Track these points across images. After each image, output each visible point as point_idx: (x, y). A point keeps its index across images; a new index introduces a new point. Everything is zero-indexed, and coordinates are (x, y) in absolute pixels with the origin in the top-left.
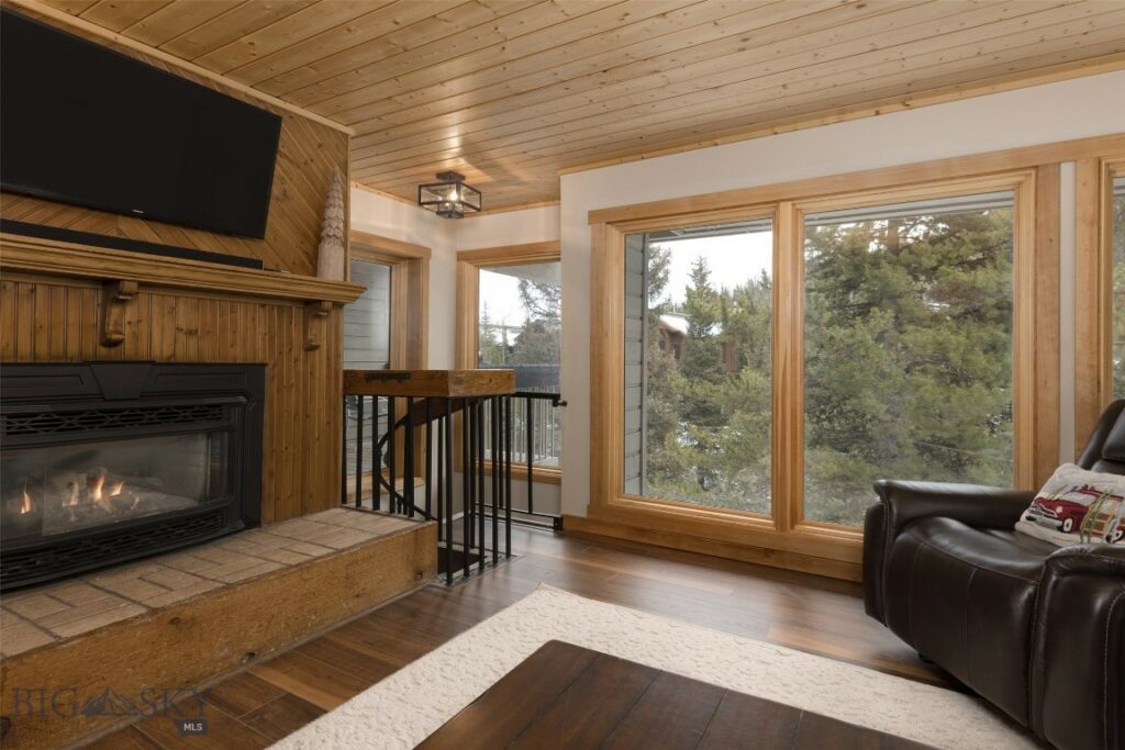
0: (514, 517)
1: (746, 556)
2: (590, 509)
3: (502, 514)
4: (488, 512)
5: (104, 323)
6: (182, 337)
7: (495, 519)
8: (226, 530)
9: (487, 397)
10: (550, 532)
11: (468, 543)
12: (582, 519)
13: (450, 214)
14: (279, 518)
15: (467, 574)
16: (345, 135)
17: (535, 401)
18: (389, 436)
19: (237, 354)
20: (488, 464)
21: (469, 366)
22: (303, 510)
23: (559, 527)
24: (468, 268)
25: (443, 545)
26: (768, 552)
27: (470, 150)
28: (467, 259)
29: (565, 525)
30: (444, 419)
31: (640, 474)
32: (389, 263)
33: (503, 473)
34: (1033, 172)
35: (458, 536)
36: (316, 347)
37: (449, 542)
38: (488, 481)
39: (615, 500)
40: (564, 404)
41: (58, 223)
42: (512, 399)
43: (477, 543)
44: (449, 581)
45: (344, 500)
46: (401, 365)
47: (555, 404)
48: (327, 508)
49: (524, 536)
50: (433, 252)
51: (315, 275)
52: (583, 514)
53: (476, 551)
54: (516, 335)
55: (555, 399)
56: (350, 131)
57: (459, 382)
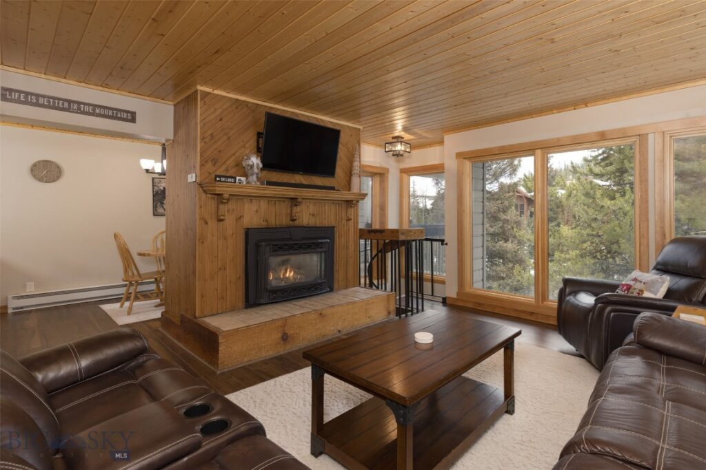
0: (425, 297)
1: (523, 316)
2: (458, 294)
3: (420, 296)
4: (415, 295)
5: (291, 213)
6: (311, 217)
7: (417, 298)
8: (325, 291)
9: (414, 241)
10: (441, 304)
11: (407, 305)
12: (454, 299)
13: (397, 155)
14: (339, 289)
15: (407, 316)
16: (359, 129)
17: (435, 243)
18: (377, 255)
19: (326, 223)
20: (414, 274)
21: (406, 227)
22: (347, 287)
23: (444, 302)
24: (405, 176)
25: (398, 306)
26: (532, 314)
27: (405, 129)
28: (405, 172)
29: (447, 301)
30: (397, 250)
31: (483, 280)
32: (372, 177)
33: (421, 279)
34: (638, 137)
35: (403, 303)
36: (350, 219)
37: (400, 305)
38: (414, 282)
39: (468, 290)
40: (446, 244)
41: (285, 181)
42: (424, 242)
43: (410, 306)
44: (400, 317)
45: (360, 284)
46: (377, 226)
47: (442, 244)
48: (354, 287)
49: (430, 305)
50: (390, 170)
51: (349, 191)
52: (455, 296)
53: (410, 309)
54: (432, 201)
55: (442, 241)
56: (361, 127)
57: (403, 234)
